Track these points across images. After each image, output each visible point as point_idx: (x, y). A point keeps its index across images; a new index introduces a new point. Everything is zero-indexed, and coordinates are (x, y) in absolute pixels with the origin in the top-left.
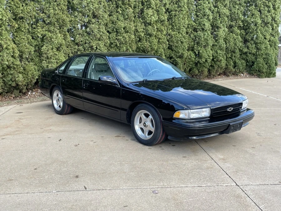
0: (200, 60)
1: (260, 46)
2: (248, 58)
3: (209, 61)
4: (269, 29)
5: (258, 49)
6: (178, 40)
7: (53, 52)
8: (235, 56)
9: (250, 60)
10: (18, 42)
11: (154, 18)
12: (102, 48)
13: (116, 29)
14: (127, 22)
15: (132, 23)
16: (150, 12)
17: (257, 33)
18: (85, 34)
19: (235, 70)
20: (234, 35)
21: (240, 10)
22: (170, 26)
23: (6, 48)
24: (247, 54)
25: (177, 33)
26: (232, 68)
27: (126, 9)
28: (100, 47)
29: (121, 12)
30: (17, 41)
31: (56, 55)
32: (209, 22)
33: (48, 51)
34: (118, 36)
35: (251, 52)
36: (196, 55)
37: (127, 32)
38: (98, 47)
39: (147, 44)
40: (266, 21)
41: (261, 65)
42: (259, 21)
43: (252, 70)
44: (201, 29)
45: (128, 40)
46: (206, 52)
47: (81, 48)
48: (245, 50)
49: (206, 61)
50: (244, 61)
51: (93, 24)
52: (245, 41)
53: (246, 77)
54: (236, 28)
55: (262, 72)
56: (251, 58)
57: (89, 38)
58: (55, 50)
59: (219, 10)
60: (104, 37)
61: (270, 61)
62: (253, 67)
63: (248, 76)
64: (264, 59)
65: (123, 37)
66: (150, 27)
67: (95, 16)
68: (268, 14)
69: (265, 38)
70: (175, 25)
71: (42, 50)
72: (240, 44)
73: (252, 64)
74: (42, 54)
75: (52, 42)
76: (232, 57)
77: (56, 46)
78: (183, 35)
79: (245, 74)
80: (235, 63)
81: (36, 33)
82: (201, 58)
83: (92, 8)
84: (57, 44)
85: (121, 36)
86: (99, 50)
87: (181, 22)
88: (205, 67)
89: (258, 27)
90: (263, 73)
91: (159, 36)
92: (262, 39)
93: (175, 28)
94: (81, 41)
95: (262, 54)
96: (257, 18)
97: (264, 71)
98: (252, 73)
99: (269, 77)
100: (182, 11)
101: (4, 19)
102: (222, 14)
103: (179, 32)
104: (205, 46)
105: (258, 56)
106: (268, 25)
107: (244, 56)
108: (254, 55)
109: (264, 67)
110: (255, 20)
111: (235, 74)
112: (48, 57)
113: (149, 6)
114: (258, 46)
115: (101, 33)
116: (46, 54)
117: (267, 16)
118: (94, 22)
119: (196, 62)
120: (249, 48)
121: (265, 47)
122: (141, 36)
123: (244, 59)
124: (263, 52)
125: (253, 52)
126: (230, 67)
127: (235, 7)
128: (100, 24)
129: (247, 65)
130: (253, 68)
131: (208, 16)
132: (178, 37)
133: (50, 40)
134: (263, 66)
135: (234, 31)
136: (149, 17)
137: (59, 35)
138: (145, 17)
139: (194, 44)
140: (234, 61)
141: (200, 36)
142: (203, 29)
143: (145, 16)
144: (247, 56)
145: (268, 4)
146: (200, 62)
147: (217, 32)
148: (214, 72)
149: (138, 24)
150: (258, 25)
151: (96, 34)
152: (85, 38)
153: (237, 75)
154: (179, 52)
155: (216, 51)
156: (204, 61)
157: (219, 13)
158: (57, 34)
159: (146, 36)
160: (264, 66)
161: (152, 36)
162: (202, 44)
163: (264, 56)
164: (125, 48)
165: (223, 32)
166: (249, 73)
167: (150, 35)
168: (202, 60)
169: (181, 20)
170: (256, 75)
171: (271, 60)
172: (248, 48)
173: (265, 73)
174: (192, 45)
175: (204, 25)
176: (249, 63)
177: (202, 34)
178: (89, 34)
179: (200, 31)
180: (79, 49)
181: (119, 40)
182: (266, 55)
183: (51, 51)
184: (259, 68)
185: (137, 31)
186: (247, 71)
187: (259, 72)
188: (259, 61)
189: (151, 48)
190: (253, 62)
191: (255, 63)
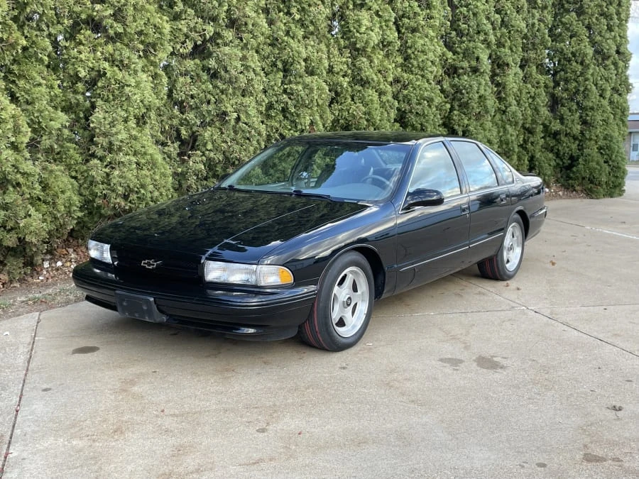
1: (593, 115)
2: (560, 148)
4: (611, 74)
5: (584, 123)
6: (421, 96)
7: (129, 130)
8: (532, 143)
9: (564, 153)
10: (26, 96)
12: (255, 119)
13: (285, 63)
14: (312, 43)
15: (323, 46)
16: (364, 17)
17: (587, 83)
18: (205, 76)
20: (529, 86)
24: (558, 137)
25: (419, 77)
27: (310, 6)
28: (248, 115)
30: (23, 93)
31: (136, 138)
32: (487, 51)
33: (112, 124)
34: (290, 82)
35: (568, 131)
37: (311, 73)
38: (243, 117)
39: (356, 109)
41: (594, 164)
42: (590, 51)
43: (571, 178)
44: (469, 70)
45: (316, 97)
46: (485, 131)
47: (190, 116)
48: (556, 126)
50: (551, 155)
51: (226, 45)
52: (555, 103)
53: (556, 196)
54: (534, 67)
55: (597, 183)
56: (568, 147)
57: (215, 87)
58: (132, 123)
60: (256, 86)
61: (616, 156)
62: (574, 169)
63: (561, 193)
64: (600, 148)
65: (306, 86)
67: (233, 23)
68: (608, 36)
69: (603, 98)
70: (412, 56)
71: (93, 122)
72: (545, 111)
73: (569, 162)
74: (93, 136)
75: (124, 99)
76: (526, 144)
77: (136, 111)
79: (554, 187)
80: (532, 159)
84: (140, 104)
85: (299, 83)
86: (245, 123)
89: (587, 67)
90: (600, 184)
91: (381, 87)
92: (595, 97)
93: (415, 63)
94: (192, 97)
95: (598, 137)
96: (583, 44)
97: (604, 179)
98: (573, 186)
99: (611, 196)
100: (432, 18)
103: (422, 77)
104: (479, 116)
105: (588, 143)
106: (607, 62)
107: (552, 143)
108: (575, 138)
109: (603, 169)
110: (580, 49)
112: (111, 143)
114: (587, 115)
115: (252, 75)
116: (105, 135)
117: (606, 40)
118: (231, 38)
120: (566, 122)
121: (603, 120)
122: (342, 86)
123: (551, 150)
124: (600, 132)
125: (574, 131)
128: (246, 45)
129: (558, 164)
130: (574, 173)
131: (485, 34)
132: (421, 90)
134: (599, 167)
135: (530, 77)
136: (361, 34)
137: (144, 76)
138: (350, 31)
139: (452, 109)
140: (530, 154)
141: (471, 88)
142: (474, 70)
143: (352, 29)
144: (559, 141)
145: (606, 10)
149: (332, 49)
150: (587, 62)
151: (236, 78)
152: (203, 87)
158: (136, 72)
160: (601, 167)
161: (367, 85)
163: (601, 143)
164: (308, 118)
165: (513, 77)
166: (562, 186)
167: (364, 83)
170: (582, 191)
171: (617, 152)
172: (562, 119)
173: (604, 186)
175: (477, 58)
176: (562, 160)
177: (474, 82)
178: (214, 75)
179: (467, 73)
180: (186, 119)
181: (292, 94)
182: (605, 139)
183: (120, 127)
184: (591, 173)
185: (330, 70)
186: (557, 181)
187: (592, 182)
188: (589, 155)
189: (367, 120)
190: (571, 158)
191: (580, 160)
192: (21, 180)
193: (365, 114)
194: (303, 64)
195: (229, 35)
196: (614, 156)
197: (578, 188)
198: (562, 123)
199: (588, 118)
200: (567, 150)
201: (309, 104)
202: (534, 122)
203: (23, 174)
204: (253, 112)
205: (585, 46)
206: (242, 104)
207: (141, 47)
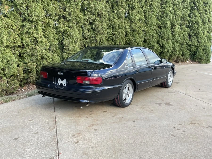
0: (163, 50)
1: (201, 40)
2: (192, 49)
3: (170, 51)
4: (207, 27)
5: (199, 42)
6: (150, 34)
7: (73, 45)
8: (183, 48)
9: (193, 51)
10: (47, 36)
11: (137, 18)
12: (105, 41)
13: (113, 26)
14: (120, 20)
16: (134, 12)
17: (199, 30)
18: (92, 30)
19: (183, 58)
20: (183, 31)
21: (187, 12)
22: (145, 24)
23: (41, 42)
24: (191, 46)
25: (150, 29)
26: (181, 56)
27: (119, 9)
28: (103, 41)
29: (116, 12)
30: (46, 36)
31: (74, 47)
32: (170, 21)
33: (69, 44)
34: (114, 31)
35: (193, 44)
36: (161, 46)
37: (120, 28)
38: (101, 41)
39: (132, 38)
40: (204, 21)
41: (201, 54)
42: (200, 21)
43: (194, 58)
44: (164, 27)
45: (121, 35)
46: (168, 44)
47: (88, 41)
48: (190, 43)
49: (168, 51)
50: (189, 51)
51: (97, 21)
52: (190, 36)
53: (190, 63)
54: (184, 26)
55: (202, 59)
56: (194, 49)
57: (94, 33)
58: (74, 43)
59: (175, 12)
60: (105, 32)
61: (208, 51)
62: (195, 55)
63: (191, 62)
64: (203, 49)
66: (134, 24)
67: (99, 15)
68: (206, 16)
69: (204, 34)
70: (148, 23)
71: (64, 43)
72: (187, 39)
73: (194, 53)
74: (64, 47)
75: (71, 37)
76: (181, 48)
77: (75, 40)
78: (153, 31)
79: (189, 60)
80: (183, 52)
81: (59, 29)
82: (164, 49)
83: (98, 8)
84: (75, 38)
85: (116, 31)
86: (102, 43)
87: (153, 21)
88: (166, 55)
89: (199, 25)
90: (203, 60)
91: (139, 32)
92: (202, 34)
93: (148, 25)
94: (88, 36)
95: (202, 46)
96: (198, 19)
97: (204, 58)
98: (195, 60)
99: (206, 63)
100: (153, 12)
101: (41, 16)
102: (178, 16)
103: (151, 29)
104: (167, 40)
105: (199, 48)
106: (205, 24)
107: (189, 48)
108: (196, 46)
109: (204, 55)
110: (198, 21)
111: (183, 61)
112: (68, 49)
113: (132, 8)
114: (199, 40)
115: (104, 29)
116: (67, 46)
117: (205, 17)
119: (161, 52)
121: (204, 41)
122: (128, 32)
123: (189, 50)
124: (203, 44)
125: (195, 44)
126: (180, 56)
127: (184, 10)
128: (103, 21)
129: (191, 54)
130: (195, 56)
131: (169, 16)
132: (150, 33)
133: (69, 35)
134: (203, 55)
135: (183, 29)
136: (133, 17)
137: (76, 30)
138: (130, 17)
139: (159, 38)
140: (182, 51)
141: (164, 32)
142: (165, 27)
143: (131, 16)
144: (191, 47)
145: (205, 9)
146: (163, 52)
147: (173, 29)
148: (171, 60)
149: (126, 22)
150: (199, 24)
151: (100, 31)
152: (91, 33)
153: (184, 61)
154: (150, 44)
155: (174, 44)
156: (167, 51)
157: (175, 14)
158: (74, 29)
159: (131, 31)
162: (165, 38)
163: (203, 48)
164: (119, 41)
165: (177, 29)
166: (192, 60)
167: (134, 31)
168: (165, 51)
169: (153, 19)
170: (198, 62)
171: (208, 50)
173: (204, 60)
174: (158, 39)
175: (166, 23)
176: (192, 53)
177: (165, 30)
178: (94, 30)
179: (164, 28)
180: (87, 42)
181: (114, 35)
182: (204, 46)
183: (71, 44)
184: (200, 56)
185: (125, 28)
186: (190, 59)
187: (200, 59)
188: (200, 51)
189: (135, 41)
190: (195, 52)
191: (197, 53)
192: (47, 58)
193: (134, 40)
194: (118, 26)
195: (98, 18)
196: (207, 51)
197: (197, 61)
198: (192, 42)
199: (199, 41)
200: (193, 50)
201: (119, 37)
202: (184, 42)
203: (47, 56)
204: (104, 39)
205: (199, 20)
206: (101, 37)
207: (75, 22)
